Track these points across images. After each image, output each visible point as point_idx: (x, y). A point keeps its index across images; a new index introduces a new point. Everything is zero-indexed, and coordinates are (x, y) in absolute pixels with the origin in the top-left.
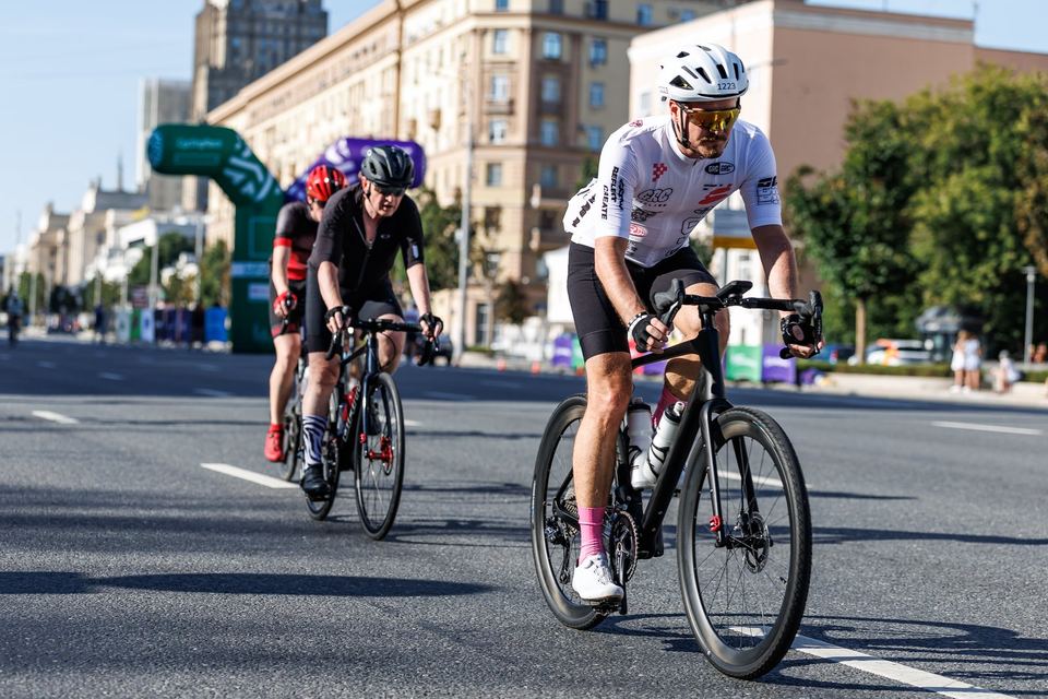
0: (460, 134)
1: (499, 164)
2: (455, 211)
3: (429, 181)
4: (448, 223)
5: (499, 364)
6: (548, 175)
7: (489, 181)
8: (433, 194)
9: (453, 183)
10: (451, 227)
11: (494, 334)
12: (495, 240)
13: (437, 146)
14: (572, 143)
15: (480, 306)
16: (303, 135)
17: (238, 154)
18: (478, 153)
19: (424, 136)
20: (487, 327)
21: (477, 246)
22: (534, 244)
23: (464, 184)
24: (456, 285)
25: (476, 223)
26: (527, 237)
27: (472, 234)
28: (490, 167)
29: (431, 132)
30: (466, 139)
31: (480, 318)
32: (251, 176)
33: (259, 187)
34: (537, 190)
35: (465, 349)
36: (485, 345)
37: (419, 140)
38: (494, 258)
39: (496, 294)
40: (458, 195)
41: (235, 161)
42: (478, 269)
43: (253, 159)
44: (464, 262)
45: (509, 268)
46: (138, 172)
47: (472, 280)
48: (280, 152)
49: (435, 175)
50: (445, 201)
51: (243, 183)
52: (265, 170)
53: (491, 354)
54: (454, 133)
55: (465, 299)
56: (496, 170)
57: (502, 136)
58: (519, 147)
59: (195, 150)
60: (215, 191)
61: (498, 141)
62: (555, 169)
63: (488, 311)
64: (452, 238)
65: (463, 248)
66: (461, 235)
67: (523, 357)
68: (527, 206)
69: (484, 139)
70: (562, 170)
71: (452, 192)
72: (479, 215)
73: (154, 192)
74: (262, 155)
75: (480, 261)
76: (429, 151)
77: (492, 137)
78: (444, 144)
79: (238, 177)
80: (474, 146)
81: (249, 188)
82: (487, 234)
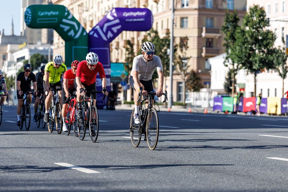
0: (168, 4)
1: (187, 18)
2: (166, 40)
3: (154, 26)
4: (164, 46)
5: (188, 110)
6: (209, 22)
7: (182, 26)
8: (156, 32)
9: (165, 27)
10: (165, 48)
11: (186, 96)
12: (185, 53)
13: (157, 11)
14: (219, 7)
15: (179, 83)
16: (95, 7)
17: (66, 18)
18: (176, 13)
19: (152, 6)
20: (183, 93)
21: (177, 56)
22: (203, 54)
23: (170, 27)
24: (168, 74)
25: (177, 46)
26: (200, 51)
27: (175, 50)
28: (182, 19)
29: (155, 4)
30: (171, 6)
31: (179, 89)
32: (72, 27)
33: (76, 32)
34: (204, 29)
35: (173, 103)
36: (182, 101)
37: (149, 8)
38: (185, 61)
39: (186, 78)
40: (168, 33)
41: (64, 20)
42: (178, 66)
43: (73, 19)
44: (171, 64)
45: (192, 65)
46: (21, 27)
47: (175, 72)
48: (85, 15)
49: (157, 23)
50: (162, 35)
51: (69, 31)
52: (79, 24)
53: (185, 106)
54: (165, 4)
55: (172, 80)
56: (185, 20)
57: (187, 5)
58: (196, 9)
59: (47, 16)
60: (56, 35)
61: (185, 7)
62: (212, 19)
63: (183, 85)
64: (166, 53)
65: (171, 57)
66: (170, 51)
67: (200, 107)
68: (200, 36)
69: (179, 6)
70: (216, 19)
71: (165, 31)
72: (178, 41)
73: (28, 36)
74: (77, 17)
75: (178, 63)
76: (154, 12)
77: (183, 5)
78: (160, 10)
79: (67, 28)
80: (174, 10)
81: (72, 33)
82: (182, 51)
